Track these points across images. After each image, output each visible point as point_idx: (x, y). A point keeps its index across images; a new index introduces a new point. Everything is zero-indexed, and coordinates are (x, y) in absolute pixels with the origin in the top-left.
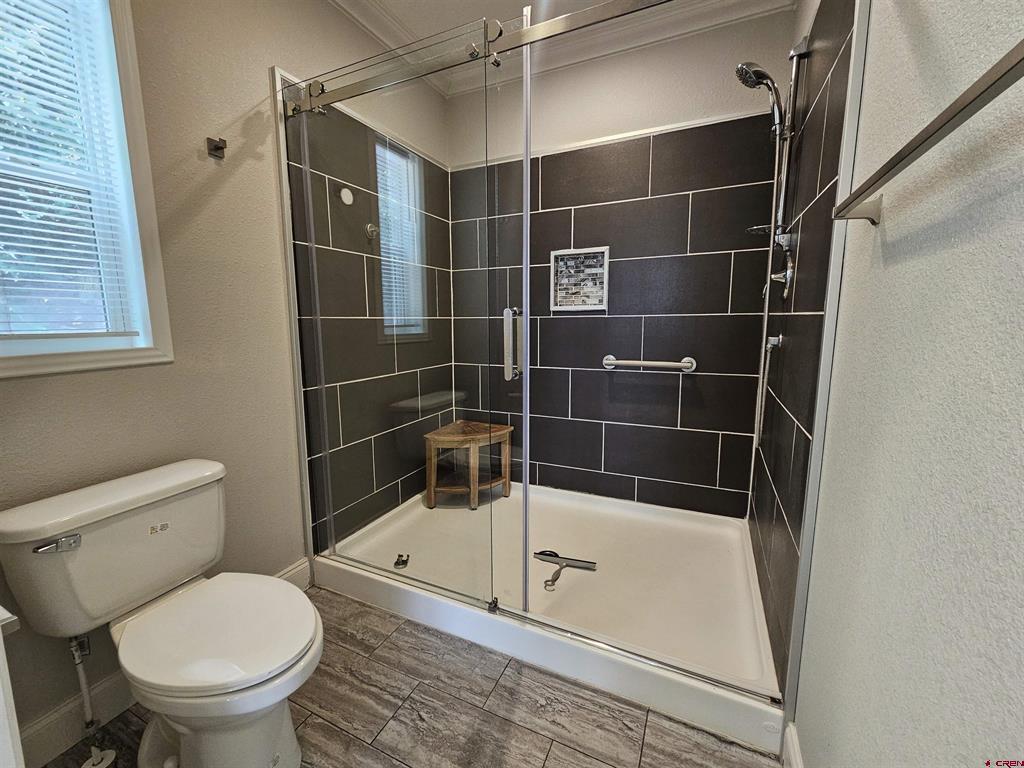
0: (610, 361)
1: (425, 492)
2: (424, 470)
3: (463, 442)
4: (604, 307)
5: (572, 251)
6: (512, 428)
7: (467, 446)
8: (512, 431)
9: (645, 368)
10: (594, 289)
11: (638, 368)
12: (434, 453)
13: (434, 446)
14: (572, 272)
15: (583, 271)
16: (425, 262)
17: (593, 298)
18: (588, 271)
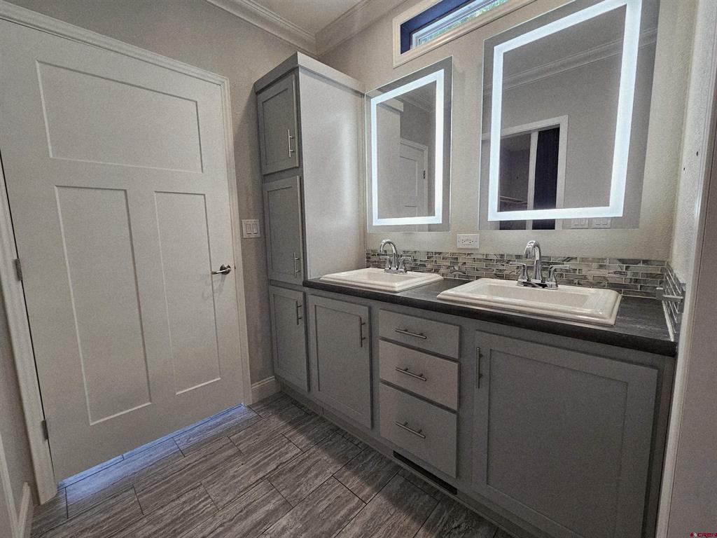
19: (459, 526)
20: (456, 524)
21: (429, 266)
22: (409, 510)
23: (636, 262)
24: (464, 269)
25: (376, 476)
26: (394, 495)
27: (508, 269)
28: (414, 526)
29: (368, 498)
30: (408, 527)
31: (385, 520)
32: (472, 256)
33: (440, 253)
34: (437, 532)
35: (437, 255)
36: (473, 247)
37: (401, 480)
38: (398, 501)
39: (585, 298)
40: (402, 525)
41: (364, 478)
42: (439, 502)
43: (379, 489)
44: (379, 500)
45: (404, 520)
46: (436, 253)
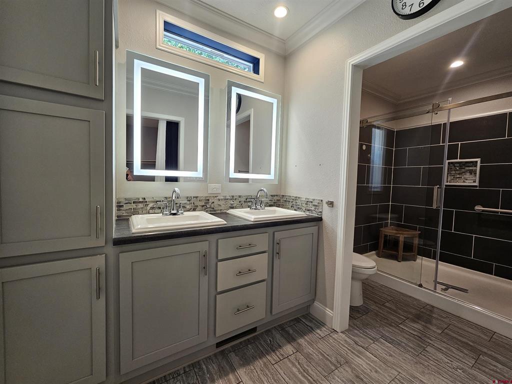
0: (479, 208)
1: (377, 251)
2: (378, 242)
3: (396, 233)
4: (477, 184)
5: (458, 160)
6: (420, 232)
7: (399, 235)
8: (420, 234)
9: (501, 213)
10: (471, 176)
11: (498, 212)
12: (383, 236)
13: (383, 233)
14: (458, 168)
15: (464, 168)
16: (384, 164)
17: (471, 181)
18: (467, 168)
19: (270, 340)
20: (269, 341)
21: (188, 207)
22: (254, 358)
23: (275, 196)
24: (212, 206)
25: (222, 368)
26: (242, 362)
27: (236, 203)
28: (264, 359)
29: (238, 379)
30: (265, 364)
31: (257, 374)
32: (218, 198)
33: (197, 197)
34: (271, 351)
35: (195, 199)
36: (218, 192)
37: (233, 355)
38: (246, 362)
39: (275, 211)
40: (262, 366)
41: (221, 377)
42: (254, 342)
43: (233, 370)
44: (242, 372)
45: (259, 363)
46: (194, 197)
